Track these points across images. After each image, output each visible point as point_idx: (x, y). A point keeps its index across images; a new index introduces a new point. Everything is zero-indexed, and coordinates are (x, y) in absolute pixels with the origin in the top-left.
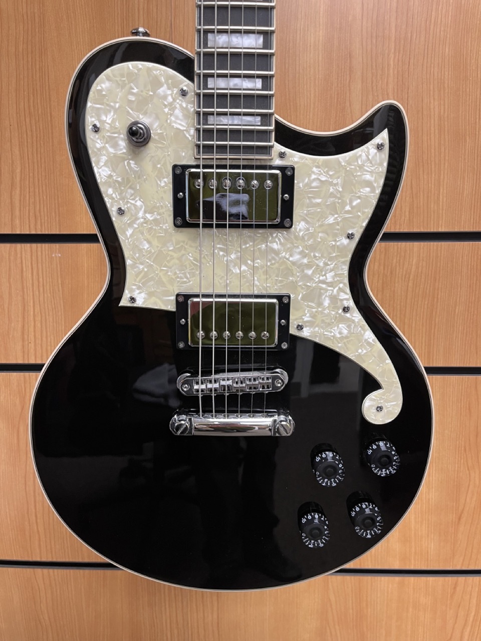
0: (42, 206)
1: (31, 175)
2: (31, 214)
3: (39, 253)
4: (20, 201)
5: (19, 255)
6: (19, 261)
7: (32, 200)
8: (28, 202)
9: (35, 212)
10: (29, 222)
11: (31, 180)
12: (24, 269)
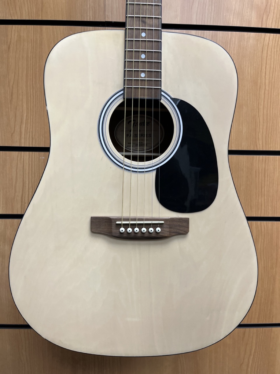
0: (36, 133)
1: (32, 117)
2: (30, 137)
3: (33, 157)
4: (25, 130)
5: (22, 158)
6: (22, 160)
7: (31, 130)
8: (29, 131)
9: (32, 136)
10: (29, 141)
11: (31, 120)
12: (25, 165)
